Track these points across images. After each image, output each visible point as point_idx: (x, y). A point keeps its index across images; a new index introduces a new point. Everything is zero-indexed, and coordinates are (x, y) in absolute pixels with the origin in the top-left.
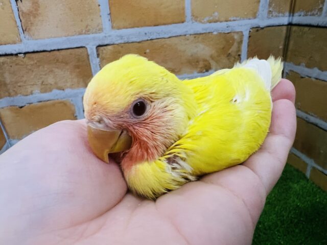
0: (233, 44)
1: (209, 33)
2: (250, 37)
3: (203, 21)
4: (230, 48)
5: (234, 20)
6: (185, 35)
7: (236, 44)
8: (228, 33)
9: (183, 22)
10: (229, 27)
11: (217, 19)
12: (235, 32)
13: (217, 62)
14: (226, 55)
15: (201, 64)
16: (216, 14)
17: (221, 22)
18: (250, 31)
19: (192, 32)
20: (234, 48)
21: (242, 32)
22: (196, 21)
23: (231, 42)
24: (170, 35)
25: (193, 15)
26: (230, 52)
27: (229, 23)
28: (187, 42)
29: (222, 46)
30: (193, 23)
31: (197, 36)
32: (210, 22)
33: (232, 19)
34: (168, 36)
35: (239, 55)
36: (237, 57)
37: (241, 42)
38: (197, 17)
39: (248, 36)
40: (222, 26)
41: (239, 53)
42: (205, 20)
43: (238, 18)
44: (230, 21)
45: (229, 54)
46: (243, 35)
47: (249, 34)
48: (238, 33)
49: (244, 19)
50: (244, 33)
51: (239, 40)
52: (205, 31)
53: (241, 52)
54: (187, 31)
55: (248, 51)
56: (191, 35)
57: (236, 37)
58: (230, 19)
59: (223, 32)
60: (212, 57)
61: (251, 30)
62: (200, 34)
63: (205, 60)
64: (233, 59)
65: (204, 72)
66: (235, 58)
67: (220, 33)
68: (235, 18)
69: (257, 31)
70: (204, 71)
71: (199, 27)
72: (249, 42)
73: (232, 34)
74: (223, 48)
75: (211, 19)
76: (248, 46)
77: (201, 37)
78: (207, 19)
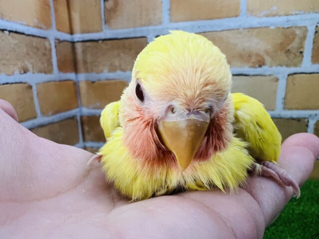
0: (293, 39)
1: (265, 27)
2: (316, 32)
3: (259, 15)
4: (290, 43)
5: (296, 14)
6: (238, 29)
7: (297, 40)
8: (288, 28)
9: (237, 16)
10: (290, 21)
11: (275, 13)
12: (296, 27)
13: (272, 58)
14: (284, 52)
15: (254, 59)
16: (275, 8)
17: (280, 16)
18: (317, 26)
19: (247, 25)
20: (295, 45)
21: (306, 27)
22: (251, 15)
23: (291, 37)
24: (222, 28)
25: (248, 10)
26: (289, 47)
27: (291, 18)
28: (240, 36)
29: (279, 42)
30: (248, 17)
31: (251, 30)
32: (267, 16)
33: (294, 13)
34: (220, 30)
35: (301, 52)
36: (298, 54)
37: (304, 38)
38: (252, 12)
39: (314, 31)
40: (280, 21)
41: (302, 50)
42: (262, 15)
43: (301, 12)
44: (292, 15)
45: (289, 50)
46: (307, 31)
47: (316, 29)
48: (300, 28)
49: (309, 13)
50: (309, 28)
51: (302, 35)
52: (260, 26)
53: (304, 49)
54: (240, 25)
56: (244, 29)
57: (298, 32)
58: (291, 13)
59: (281, 27)
60: (267, 53)
62: (255, 28)
63: (258, 55)
64: (293, 56)
65: (256, 68)
66: (295, 55)
67: (278, 28)
68: (297, 12)
70: (257, 66)
71: (255, 22)
72: (314, 38)
73: (294, 29)
74: (281, 44)
75: (269, 12)
76: (314, 42)
77: (256, 31)
78: (264, 13)
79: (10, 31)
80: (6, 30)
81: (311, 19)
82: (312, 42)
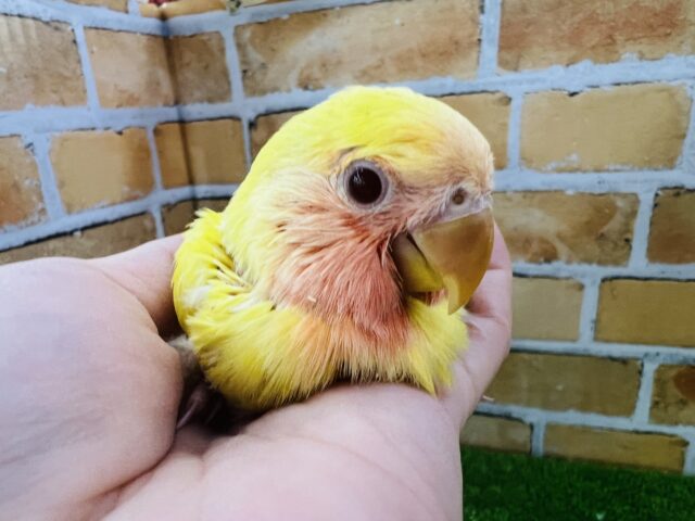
0: (611, 217)
1: (556, 191)
2: (656, 205)
3: (544, 169)
4: (605, 224)
5: (616, 171)
6: (504, 192)
7: (619, 218)
8: (601, 195)
10: (604, 182)
11: (575, 166)
12: (617, 194)
13: (572, 247)
14: (593, 237)
15: (535, 247)
16: (574, 157)
17: (585, 172)
18: (657, 195)
19: (519, 187)
20: (614, 225)
21: (635, 195)
22: (529, 167)
23: (607, 211)
25: (523, 158)
26: (605, 229)
27: (604, 176)
28: (509, 204)
29: (585, 219)
30: (521, 170)
31: (529, 195)
32: (560, 171)
33: (612, 168)
35: (627, 240)
36: (622, 243)
37: (633, 214)
38: (531, 161)
39: (651, 203)
40: (587, 182)
41: (628, 236)
42: (549, 168)
43: (626, 168)
44: (608, 171)
45: (602, 235)
46: (639, 201)
47: (655, 199)
48: (625, 196)
49: (641, 169)
50: (641, 197)
51: (629, 210)
52: (546, 188)
53: (632, 234)
54: (509, 185)
55: (650, 233)
56: (516, 192)
57: (620, 203)
58: (606, 167)
59: (588, 191)
60: (560, 237)
61: (660, 193)
62: (537, 192)
63: (543, 241)
64: (611, 245)
65: (540, 263)
66: (616, 244)
67: (582, 194)
68: (618, 167)
69: (678, 195)
70: (542, 259)
71: (535, 180)
72: (653, 216)
73: (612, 197)
74: (587, 223)
75: (563, 165)
76: (652, 224)
77: (538, 197)
78: (553, 165)
79: (84, 229)
80: (76, 230)
81: (646, 181)
82: (648, 222)
